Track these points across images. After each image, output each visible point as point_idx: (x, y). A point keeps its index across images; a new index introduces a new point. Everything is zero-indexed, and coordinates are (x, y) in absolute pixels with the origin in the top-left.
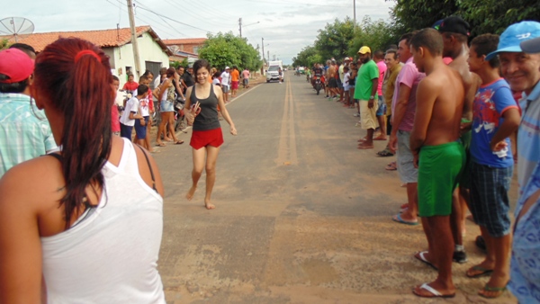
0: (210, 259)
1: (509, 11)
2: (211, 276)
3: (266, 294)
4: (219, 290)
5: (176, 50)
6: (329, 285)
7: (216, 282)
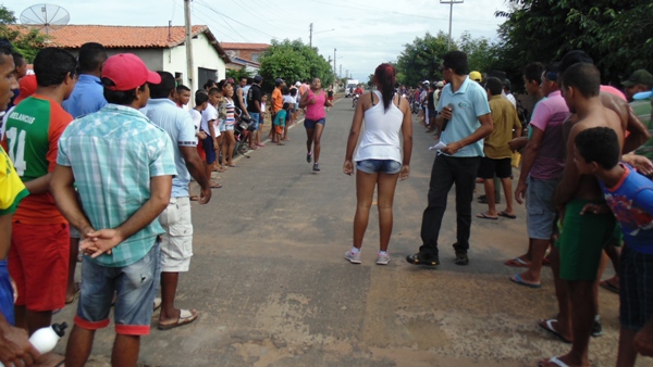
0: (297, 310)
1: (649, 40)
2: (300, 331)
3: (367, 356)
4: (311, 346)
5: (233, 55)
6: (440, 350)
7: (306, 338)
